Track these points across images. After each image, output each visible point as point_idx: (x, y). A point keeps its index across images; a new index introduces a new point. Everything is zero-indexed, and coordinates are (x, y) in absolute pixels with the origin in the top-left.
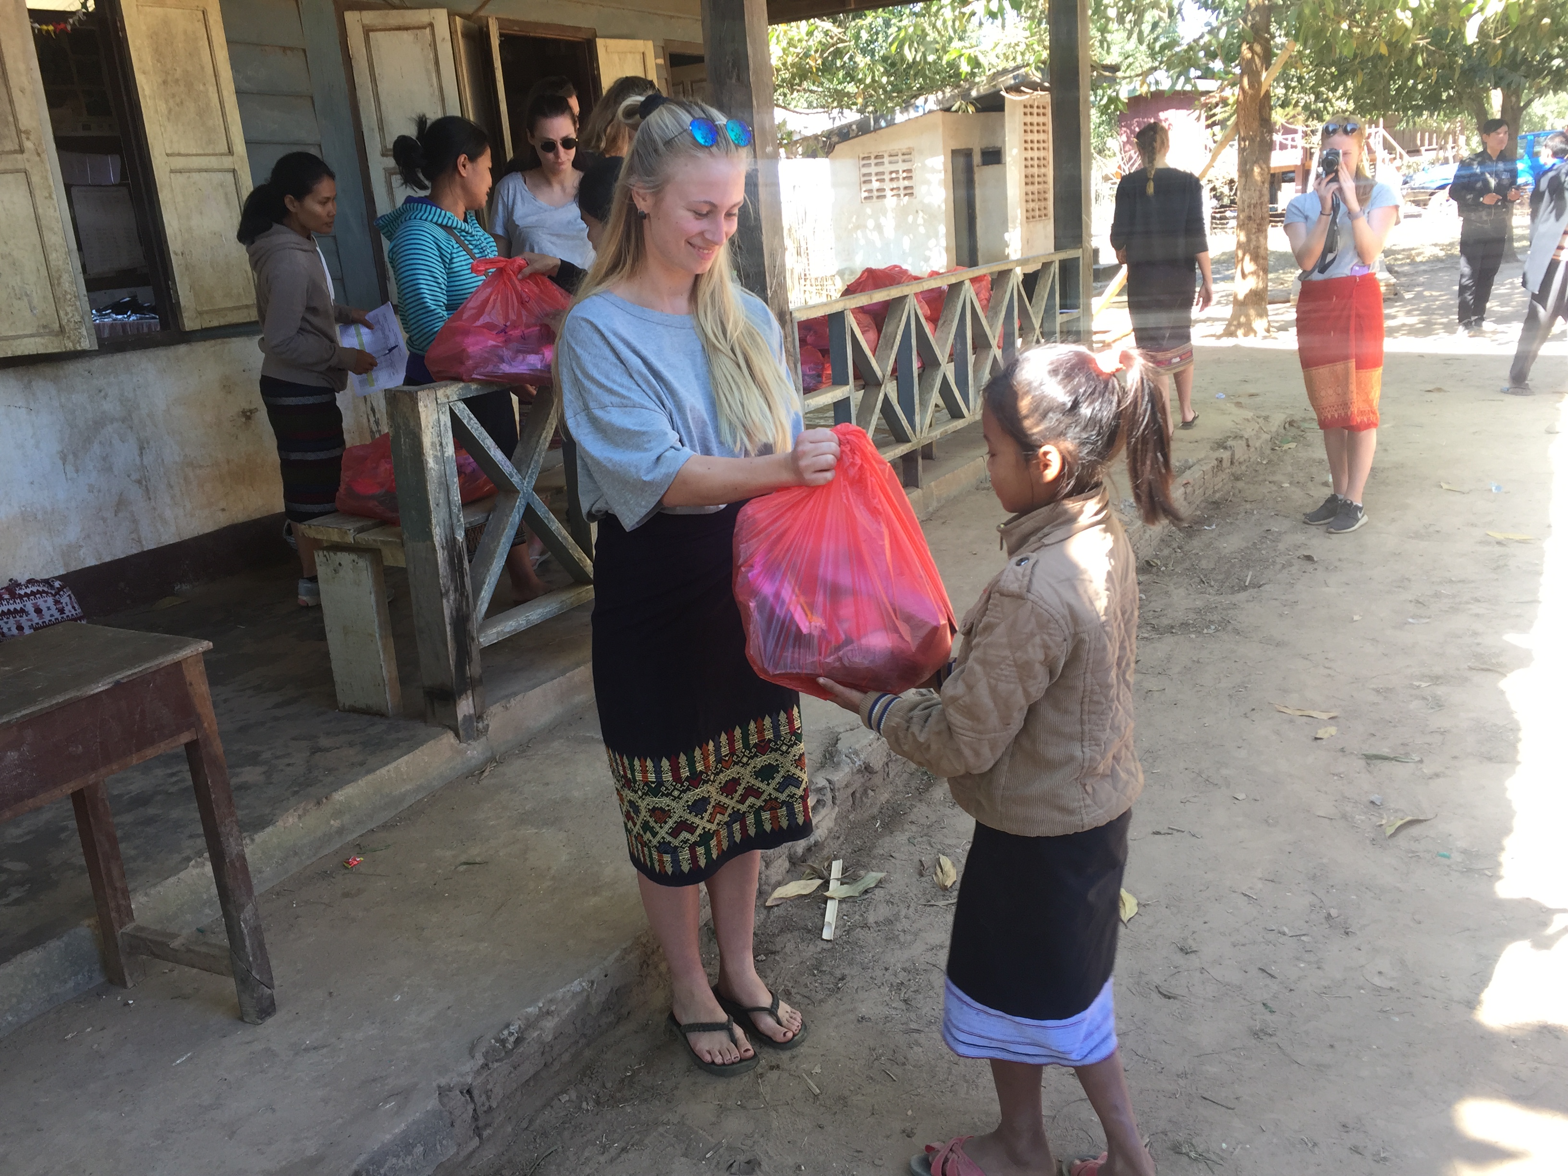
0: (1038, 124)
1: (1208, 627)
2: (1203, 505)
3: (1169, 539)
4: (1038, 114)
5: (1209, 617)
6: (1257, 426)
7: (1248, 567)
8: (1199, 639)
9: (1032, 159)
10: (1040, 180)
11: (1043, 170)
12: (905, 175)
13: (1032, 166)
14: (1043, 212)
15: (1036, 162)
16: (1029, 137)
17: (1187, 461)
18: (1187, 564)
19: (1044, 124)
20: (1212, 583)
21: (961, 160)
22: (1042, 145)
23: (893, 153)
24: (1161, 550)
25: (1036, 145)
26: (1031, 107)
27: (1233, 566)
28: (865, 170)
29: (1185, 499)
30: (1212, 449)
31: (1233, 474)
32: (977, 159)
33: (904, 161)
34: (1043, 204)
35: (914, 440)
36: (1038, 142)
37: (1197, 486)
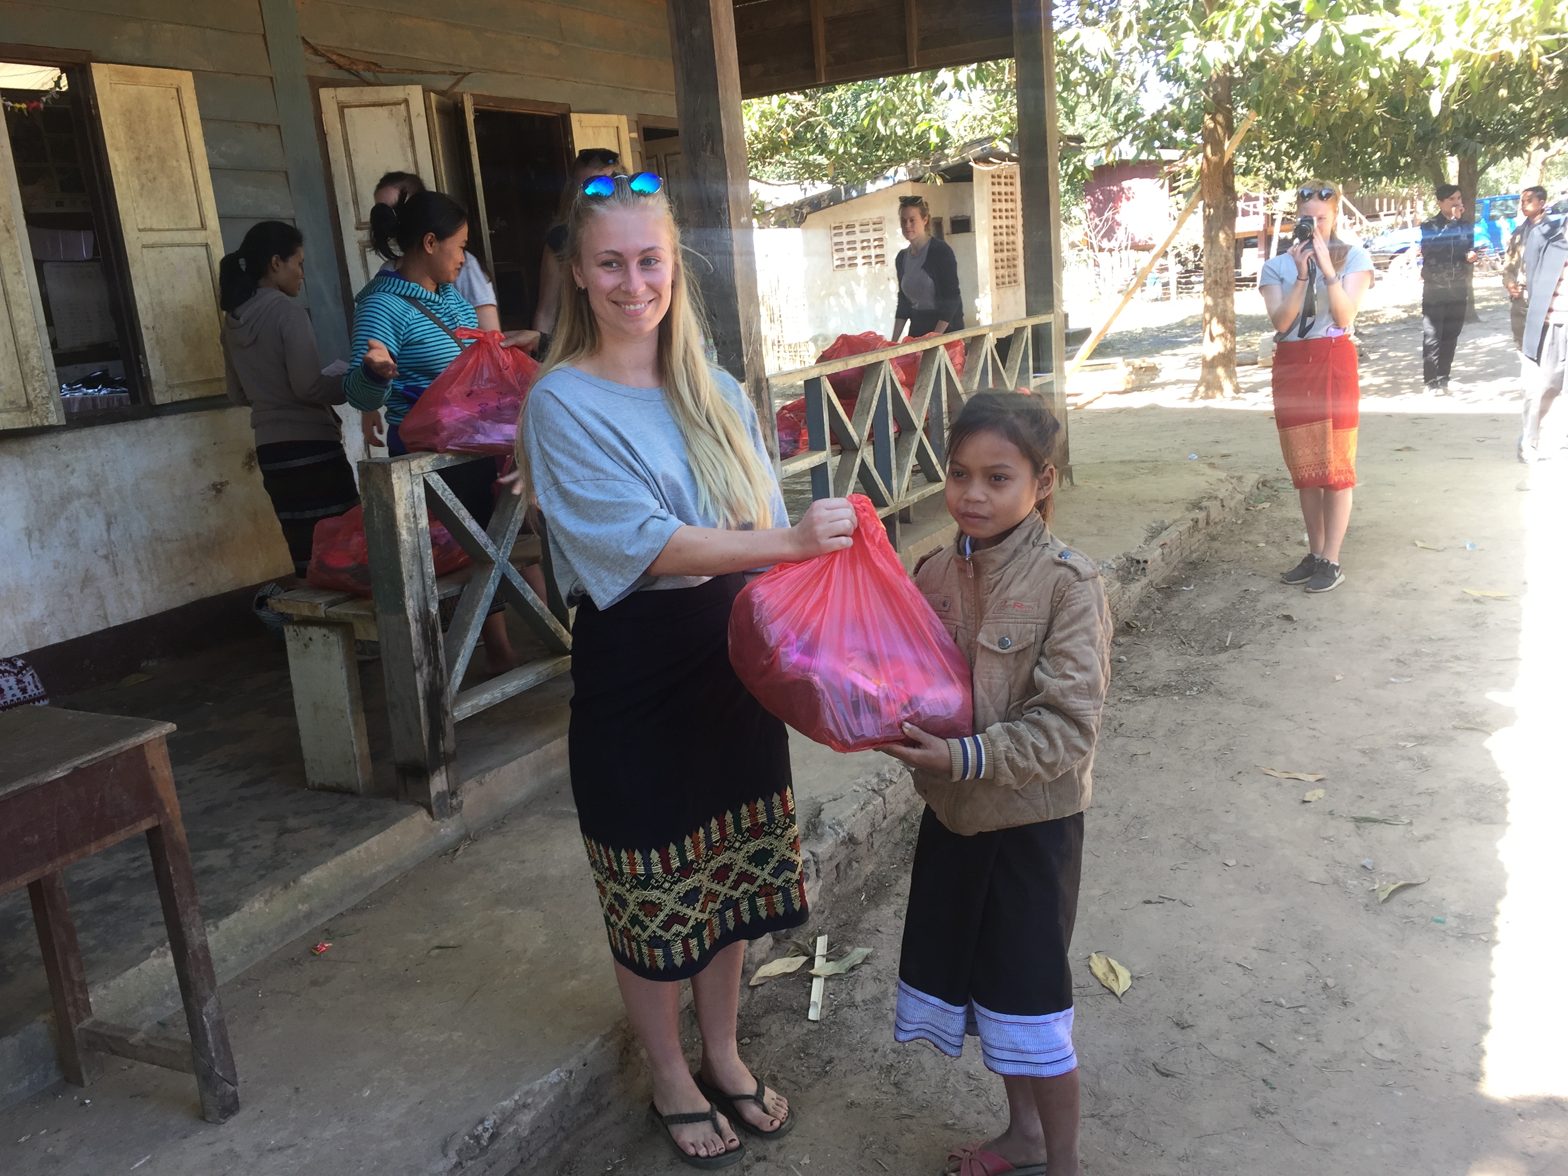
0: (1006, 194)
1: (1190, 689)
2: (1180, 566)
3: (1147, 600)
4: (1006, 184)
5: (1191, 678)
6: (1230, 487)
7: (1228, 628)
8: (1182, 702)
9: (1001, 227)
10: (1010, 247)
11: (1012, 238)
12: (876, 243)
13: (1001, 234)
14: (1013, 278)
15: (1004, 230)
16: (998, 206)
17: (1163, 522)
18: (1167, 625)
19: (1012, 194)
20: (1193, 644)
22: (1010, 214)
23: (864, 222)
24: (1141, 612)
25: (1004, 214)
26: (999, 177)
27: (1213, 625)
29: (1163, 560)
30: (1187, 509)
31: (1209, 535)
32: (947, 227)
33: (875, 230)
34: (1012, 270)
35: (892, 505)
36: (1007, 210)
37: (1174, 547)
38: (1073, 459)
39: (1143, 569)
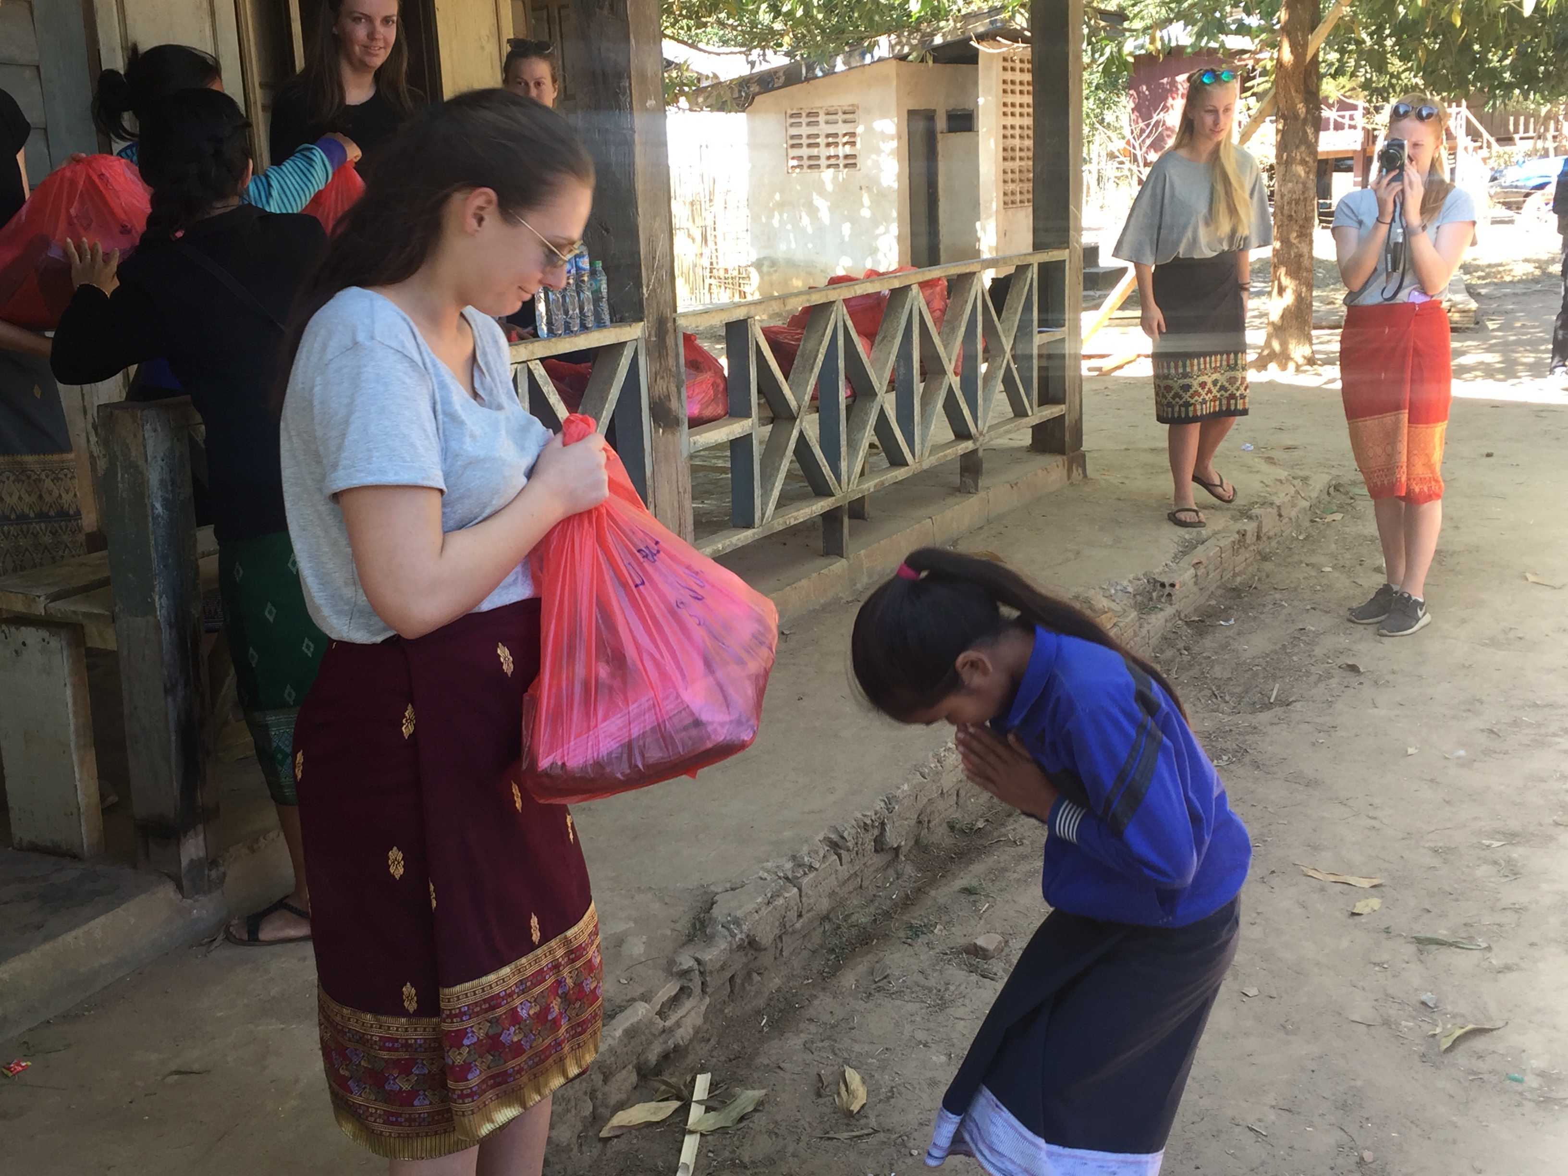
0: (1020, 84)
2: (1220, 592)
3: (1173, 636)
4: (1020, 71)
5: (1221, 744)
6: (1292, 491)
7: (1274, 678)
9: (1013, 127)
10: (1021, 154)
11: (1023, 142)
12: (846, 139)
13: (1013, 136)
14: (1026, 196)
15: (1017, 132)
16: (1010, 99)
19: (1029, 84)
20: (1227, 698)
21: (921, 125)
23: (832, 110)
24: (1162, 651)
26: (1006, 60)
27: (1256, 674)
28: (794, 131)
29: (1196, 583)
31: (1259, 552)
32: (941, 123)
33: (845, 122)
34: (1021, 186)
35: (839, 494)
36: (1021, 105)
37: (1211, 567)
38: (1088, 443)
39: (1169, 595)
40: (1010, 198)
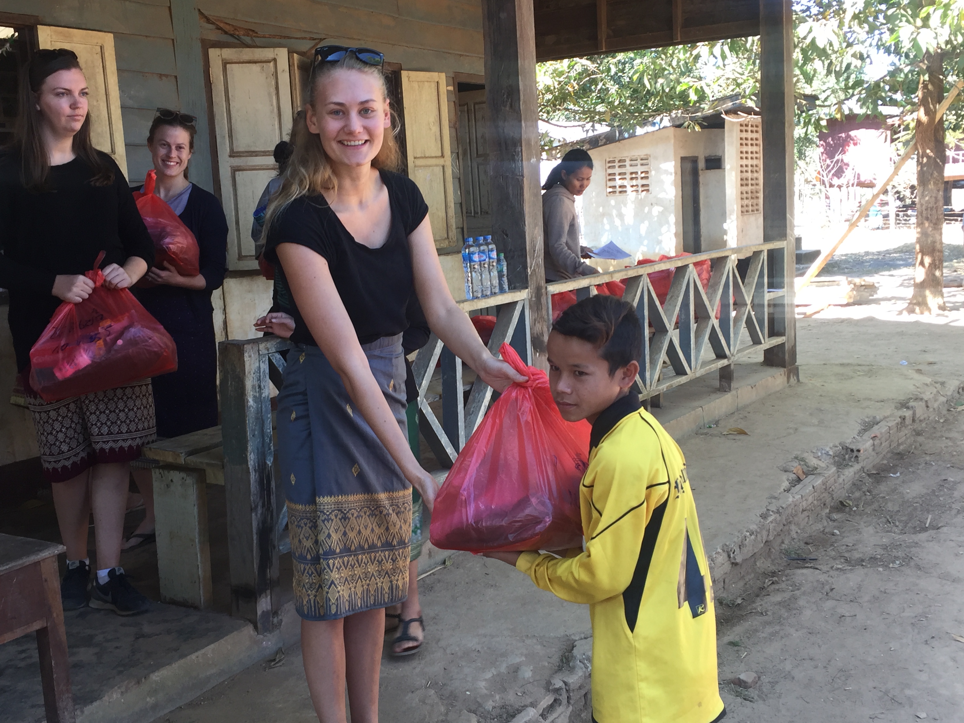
0: (752, 139)
1: (894, 562)
2: (889, 455)
3: (859, 483)
4: (752, 132)
5: (895, 553)
6: (935, 390)
7: (928, 511)
8: (886, 573)
9: (747, 166)
10: (753, 182)
11: (755, 175)
12: (643, 175)
13: (747, 171)
14: (755, 207)
15: (749, 169)
16: (745, 149)
17: (875, 417)
18: (875, 506)
19: (756, 139)
20: (897, 524)
21: (689, 165)
22: (754, 155)
23: (634, 158)
24: (853, 493)
25: (749, 156)
26: (746, 126)
27: (915, 509)
28: (611, 171)
29: (874, 450)
30: (896, 408)
31: (914, 430)
32: (702, 164)
33: (642, 165)
34: (754, 201)
35: (645, 392)
36: (751, 153)
37: (883, 439)
38: (800, 360)
39: (857, 457)
40: (745, 209)
